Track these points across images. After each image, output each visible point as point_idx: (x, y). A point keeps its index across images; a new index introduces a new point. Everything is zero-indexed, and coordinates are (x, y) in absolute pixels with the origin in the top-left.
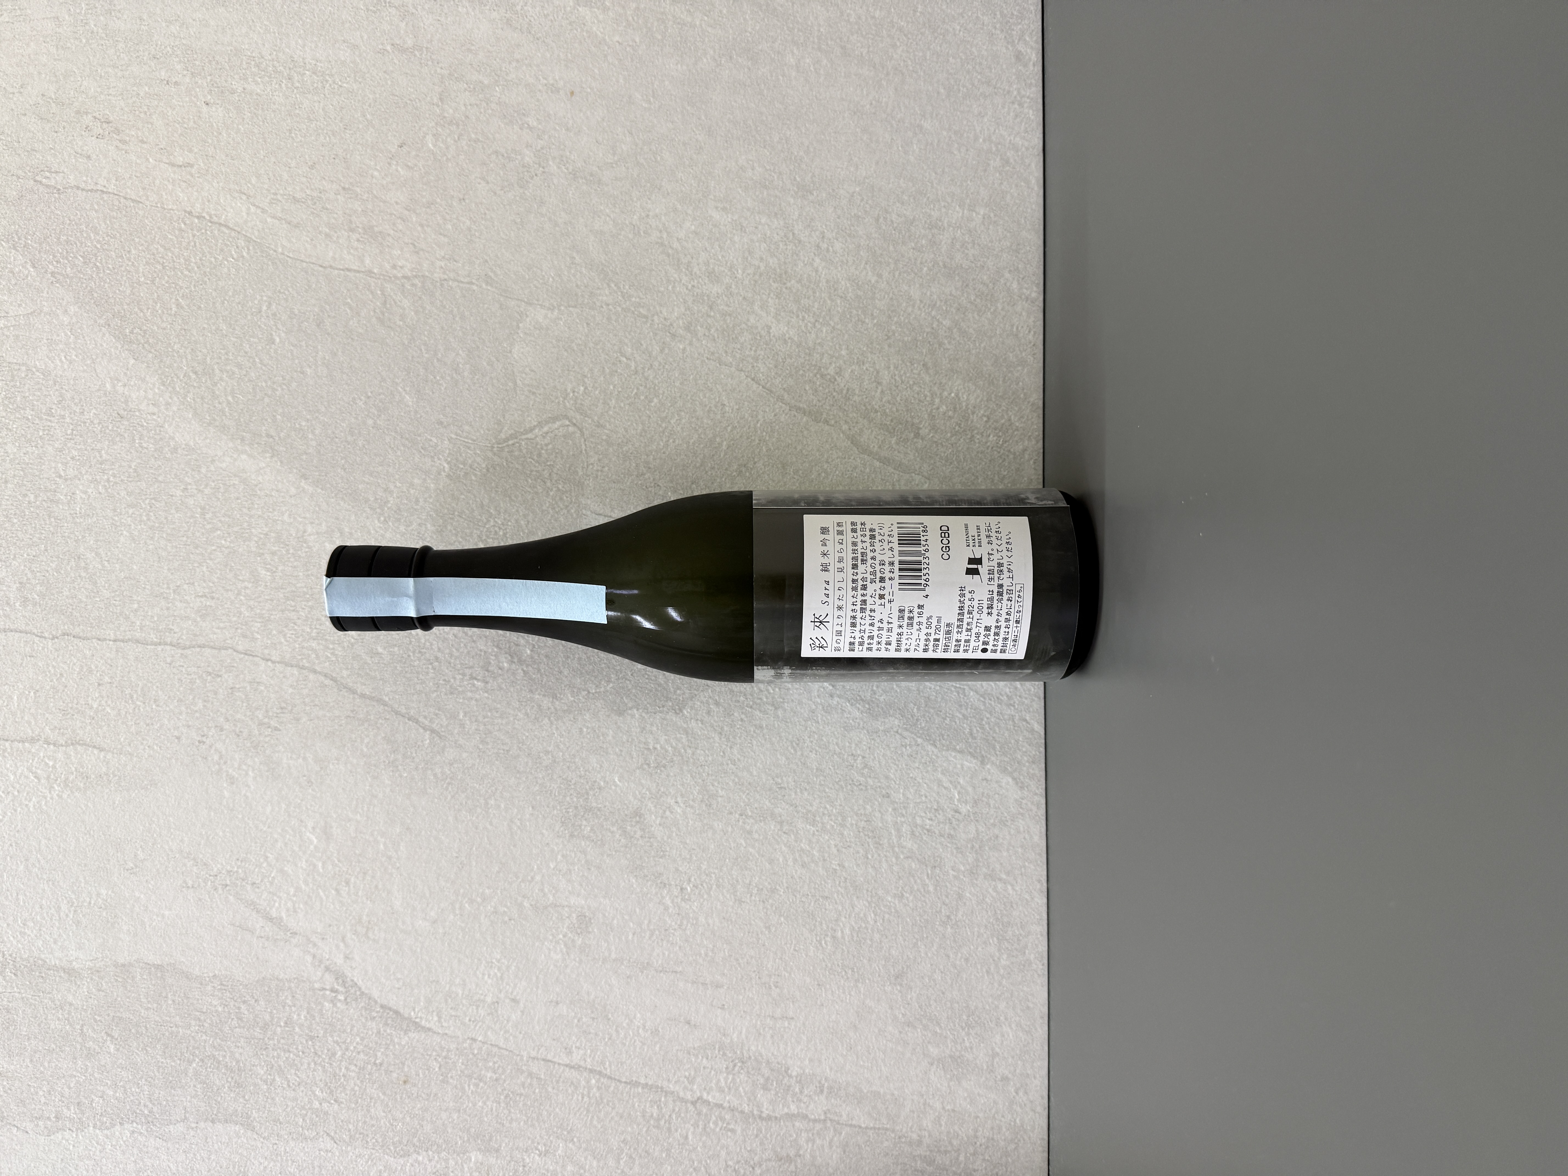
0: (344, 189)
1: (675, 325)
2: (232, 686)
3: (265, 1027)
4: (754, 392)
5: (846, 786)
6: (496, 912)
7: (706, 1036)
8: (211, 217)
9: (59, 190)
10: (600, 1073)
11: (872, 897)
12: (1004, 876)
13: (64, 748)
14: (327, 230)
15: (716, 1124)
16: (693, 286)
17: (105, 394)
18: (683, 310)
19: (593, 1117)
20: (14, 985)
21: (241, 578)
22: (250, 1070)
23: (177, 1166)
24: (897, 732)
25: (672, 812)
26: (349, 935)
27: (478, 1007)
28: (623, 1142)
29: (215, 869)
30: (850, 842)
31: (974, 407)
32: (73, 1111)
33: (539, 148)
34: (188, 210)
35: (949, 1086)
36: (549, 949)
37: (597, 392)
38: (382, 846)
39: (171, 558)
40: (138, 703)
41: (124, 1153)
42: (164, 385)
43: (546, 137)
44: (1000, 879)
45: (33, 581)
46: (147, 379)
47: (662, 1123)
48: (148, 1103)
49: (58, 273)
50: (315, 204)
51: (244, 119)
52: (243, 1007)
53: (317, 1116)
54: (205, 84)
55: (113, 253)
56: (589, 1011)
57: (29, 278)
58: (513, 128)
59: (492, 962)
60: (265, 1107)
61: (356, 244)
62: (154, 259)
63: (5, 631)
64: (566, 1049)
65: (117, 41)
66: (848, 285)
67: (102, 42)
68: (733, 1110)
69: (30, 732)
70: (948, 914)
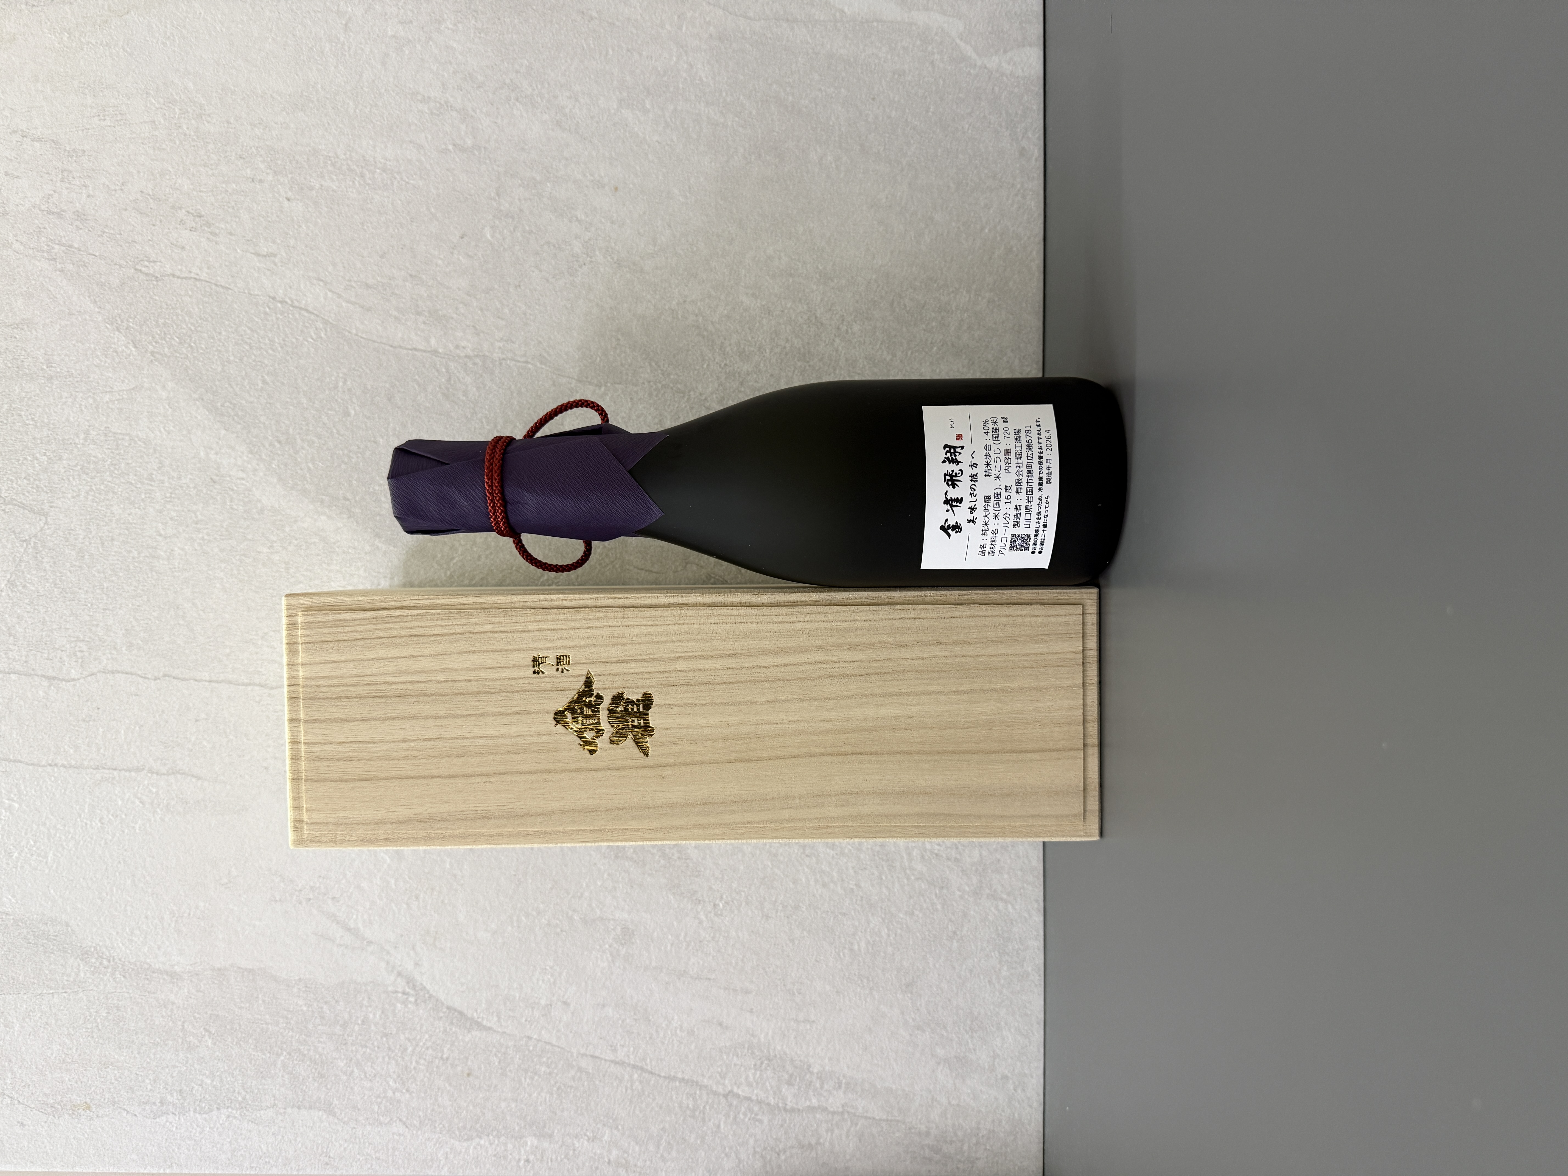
0: (411, 276)
1: (709, 399)
3: (345, 1025)
6: (549, 925)
7: (736, 1037)
8: (292, 301)
9: (157, 277)
10: (642, 1069)
11: (885, 914)
12: (1005, 897)
13: (165, 777)
14: (396, 314)
15: (745, 1114)
16: (726, 365)
17: (200, 462)
18: (716, 385)
19: (635, 1107)
20: (123, 986)
22: (331, 1063)
26: (418, 944)
27: (533, 1008)
28: (663, 1129)
29: (300, 885)
30: (866, 865)
32: (175, 1097)
33: (587, 238)
34: (271, 295)
35: (955, 1084)
36: (597, 958)
38: (448, 866)
39: (259, 608)
40: (231, 737)
41: (220, 1134)
42: (251, 452)
43: (593, 229)
44: (1002, 899)
45: (137, 628)
46: (237, 448)
47: (697, 1113)
48: (241, 1091)
49: (157, 353)
50: (385, 290)
51: (321, 213)
52: (325, 1007)
53: (391, 1104)
54: (286, 181)
55: (205, 335)
56: (632, 1014)
57: (131, 357)
58: (563, 221)
59: (545, 969)
60: (344, 1095)
61: (422, 326)
62: (242, 340)
63: (113, 672)
64: (612, 1046)
65: (207, 143)
66: (865, 363)
67: (194, 144)
68: (760, 1103)
69: (136, 762)
70: (954, 930)
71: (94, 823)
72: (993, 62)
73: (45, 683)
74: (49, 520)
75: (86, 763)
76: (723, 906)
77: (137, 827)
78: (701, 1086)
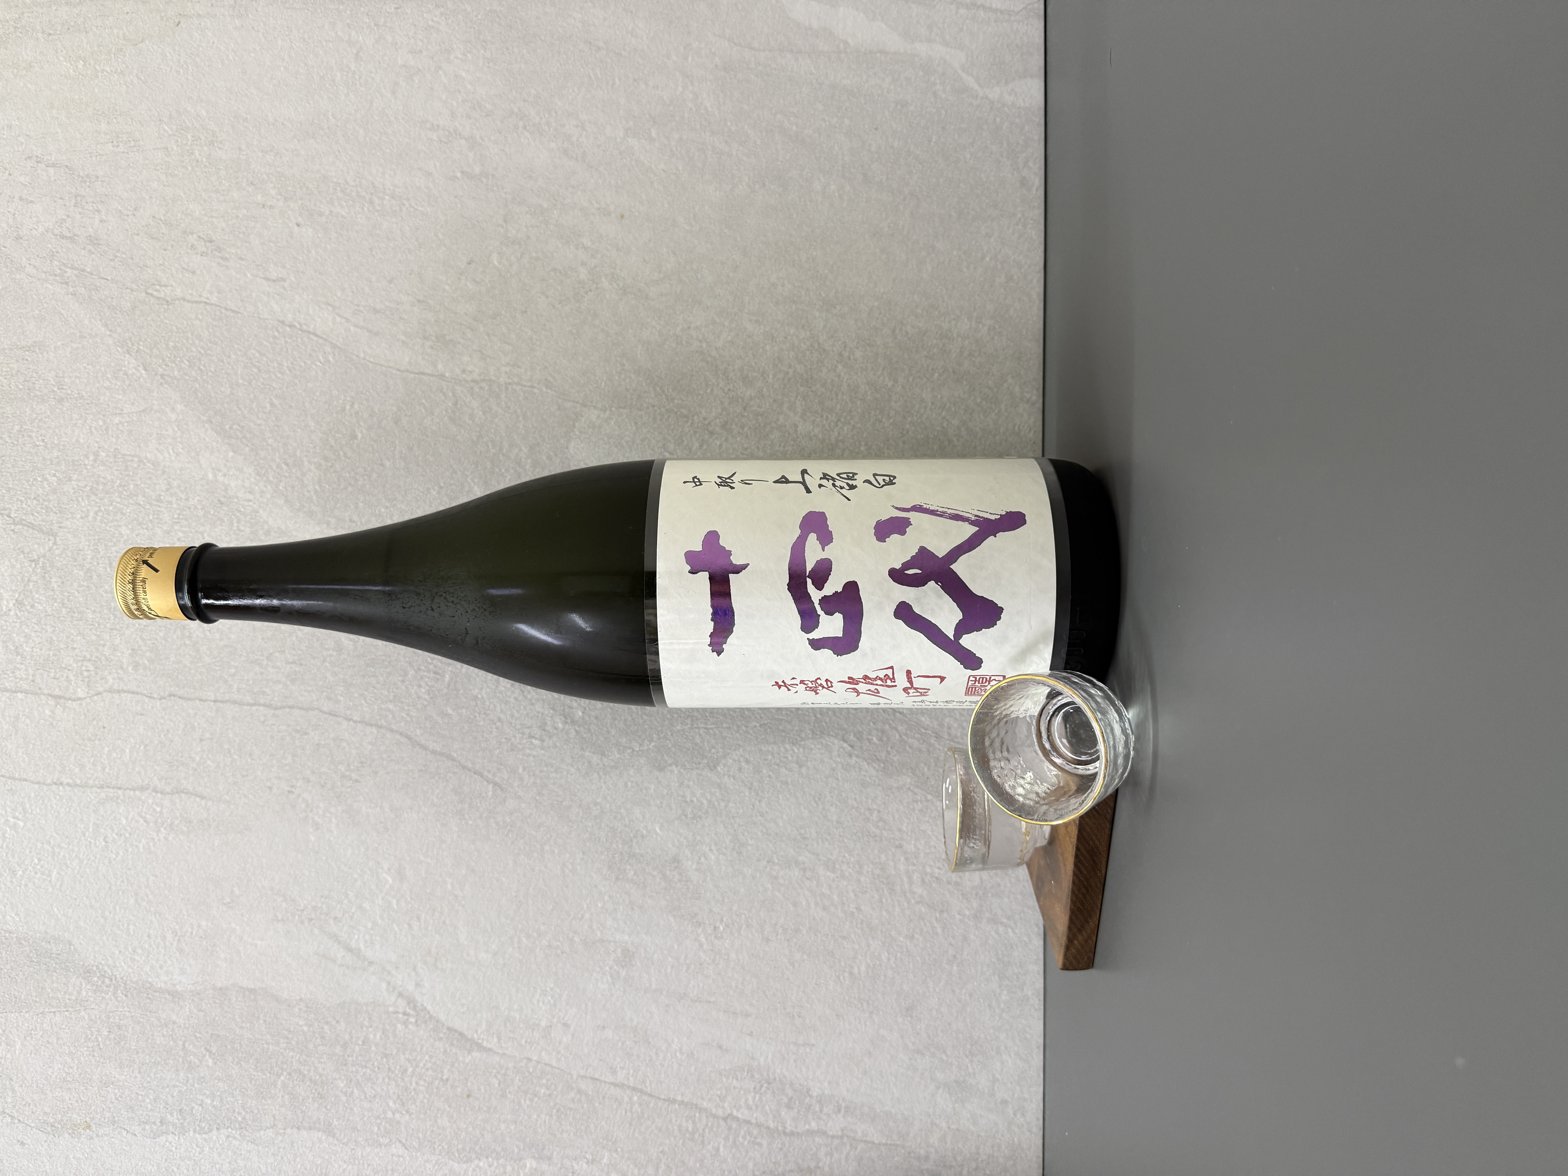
1: (712, 423)
2: (318, 742)
3: (345, 1046)
5: (863, 837)
6: (550, 946)
7: (736, 1060)
8: (301, 326)
9: (167, 301)
10: (641, 1091)
11: (885, 937)
12: (1005, 920)
13: (170, 796)
14: (404, 338)
15: (744, 1138)
16: (729, 390)
17: (208, 483)
18: (720, 410)
19: (635, 1130)
20: (125, 1005)
21: (326, 647)
22: (332, 1083)
23: (267, 1167)
24: (909, 789)
25: (706, 859)
26: (419, 965)
28: (662, 1152)
29: (302, 905)
30: (867, 888)
32: (175, 1117)
33: (592, 266)
34: (281, 319)
35: (954, 1108)
36: (597, 980)
38: (449, 886)
39: (264, 628)
40: (235, 757)
41: (220, 1155)
42: (258, 474)
43: (599, 256)
45: (144, 648)
46: (245, 469)
47: (696, 1136)
48: (241, 1111)
49: (167, 375)
50: (393, 314)
51: (330, 239)
52: (326, 1027)
53: (390, 1125)
54: (297, 208)
55: (215, 358)
56: (632, 1036)
57: (142, 379)
58: (569, 248)
59: (546, 991)
60: (344, 1116)
61: (429, 350)
62: (251, 363)
63: (119, 692)
64: (611, 1069)
65: (219, 169)
66: (867, 389)
67: (206, 170)
68: (759, 1126)
69: (140, 781)
70: (954, 954)
71: (98, 842)
72: (994, 93)
73: (52, 702)
74: (58, 540)
75: (91, 782)
76: (724, 929)
77: (141, 846)
78: (700, 1109)
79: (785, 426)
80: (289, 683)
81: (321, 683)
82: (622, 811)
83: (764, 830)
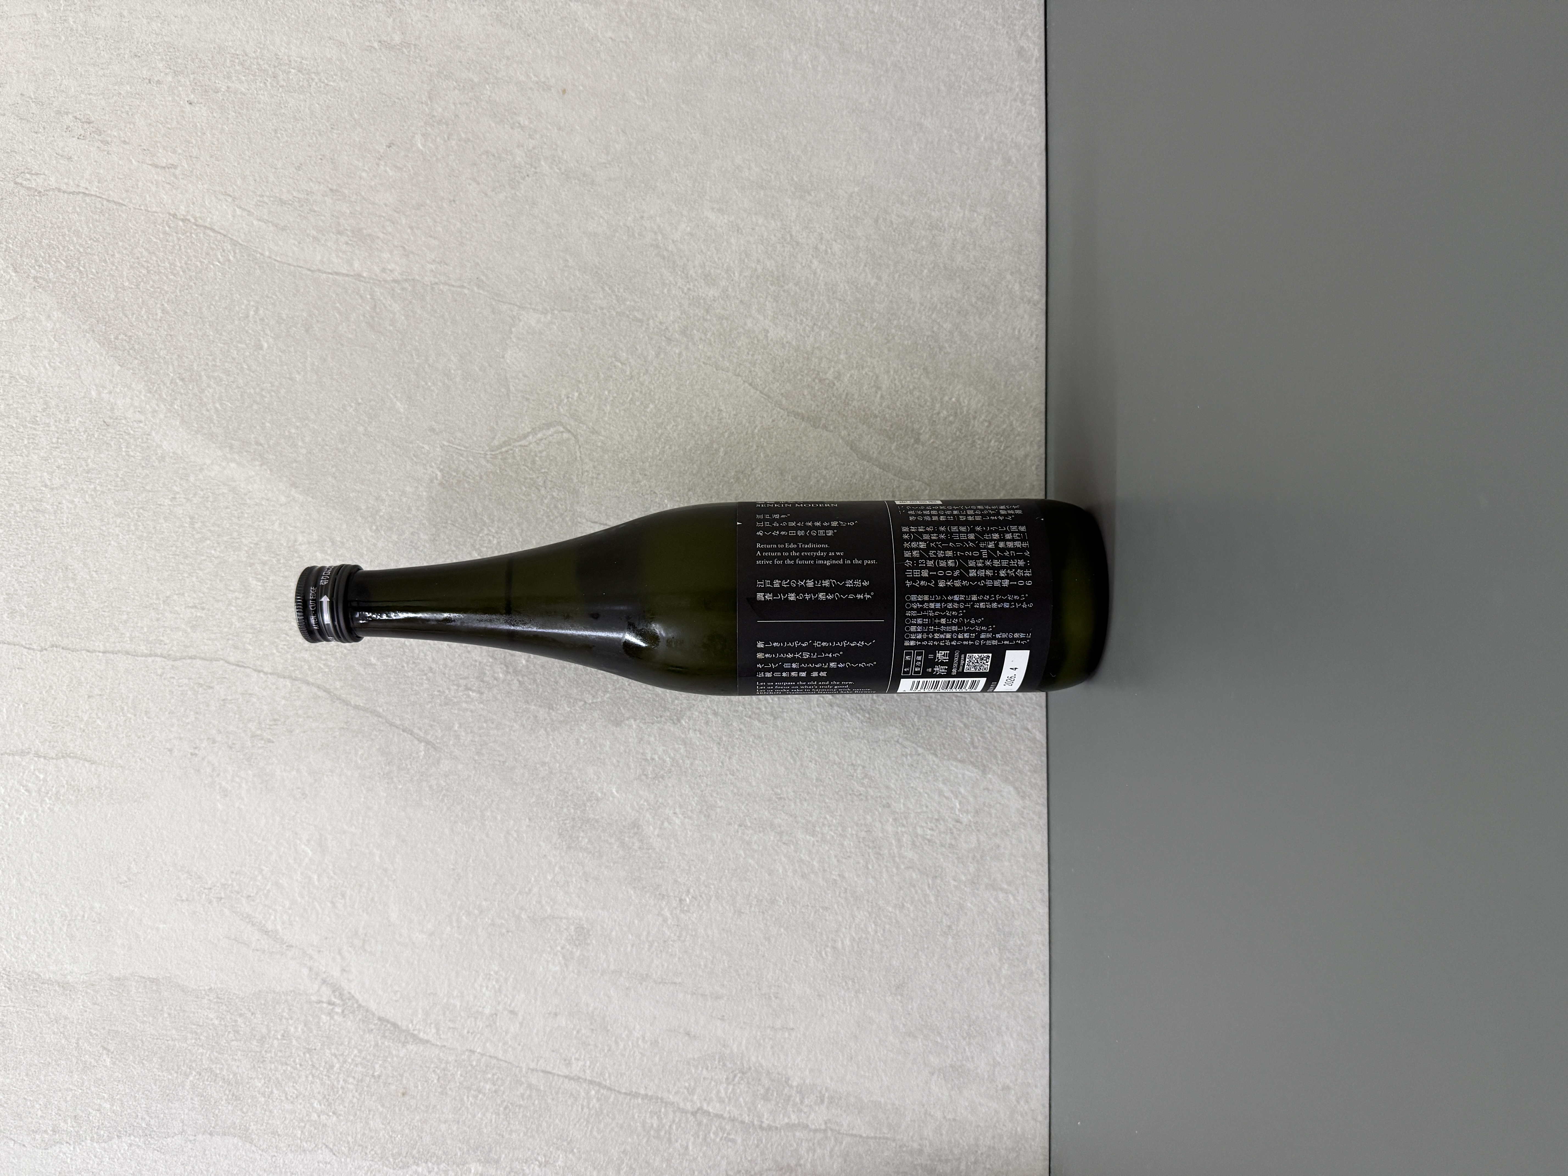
1: (670, 329)
2: (224, 698)
3: (262, 1040)
4: (751, 397)
5: (846, 796)
6: (493, 924)
7: (705, 1048)
8: (195, 219)
9: (40, 192)
10: (599, 1084)
11: (872, 907)
12: (1005, 886)
13: (54, 761)
14: (315, 233)
15: (716, 1134)
16: (689, 289)
17: (91, 401)
18: (678, 313)
19: (593, 1128)
21: (232, 588)
22: (248, 1083)
24: (898, 742)
25: (670, 823)
26: (345, 948)
27: (476, 1018)
28: (624, 1152)
29: (210, 882)
30: (850, 852)
31: (976, 412)
32: (69, 1124)
33: (530, 148)
34: (172, 212)
35: (950, 1096)
36: (548, 962)
37: (592, 398)
38: (377, 859)
39: (160, 568)
40: (129, 715)
41: (122, 1166)
42: (150, 392)
43: (538, 136)
45: (21, 593)
46: (133, 386)
47: (662, 1133)
48: (145, 1116)
49: (41, 278)
50: (302, 206)
51: (228, 119)
52: (240, 1020)
53: (315, 1128)
54: (188, 83)
55: (96, 257)
56: (588, 1023)
57: (11, 283)
58: (504, 128)
59: (490, 974)
60: (263, 1120)
61: (344, 247)
62: (138, 263)
64: (565, 1060)
65: (97, 39)
66: (847, 287)
67: (82, 40)
68: (733, 1120)
69: (20, 745)
70: (949, 924)
76: (691, 901)
77: (22, 818)
78: (666, 1103)
79: (754, 332)
80: (189, 630)
81: (226, 630)
82: (574, 771)
83: (735, 790)
